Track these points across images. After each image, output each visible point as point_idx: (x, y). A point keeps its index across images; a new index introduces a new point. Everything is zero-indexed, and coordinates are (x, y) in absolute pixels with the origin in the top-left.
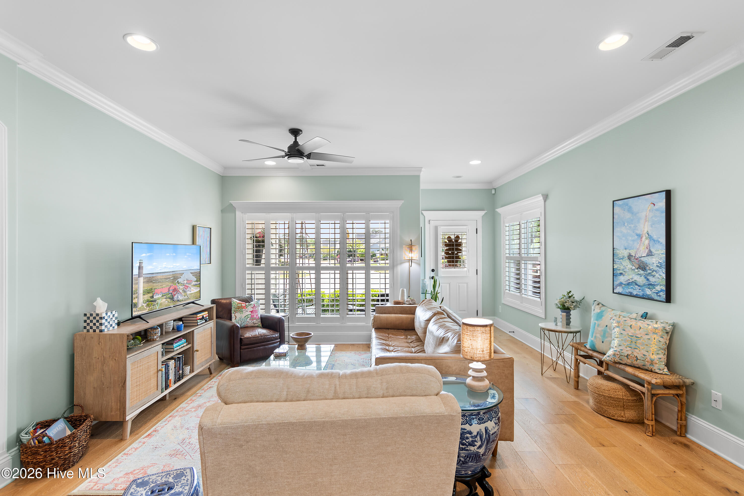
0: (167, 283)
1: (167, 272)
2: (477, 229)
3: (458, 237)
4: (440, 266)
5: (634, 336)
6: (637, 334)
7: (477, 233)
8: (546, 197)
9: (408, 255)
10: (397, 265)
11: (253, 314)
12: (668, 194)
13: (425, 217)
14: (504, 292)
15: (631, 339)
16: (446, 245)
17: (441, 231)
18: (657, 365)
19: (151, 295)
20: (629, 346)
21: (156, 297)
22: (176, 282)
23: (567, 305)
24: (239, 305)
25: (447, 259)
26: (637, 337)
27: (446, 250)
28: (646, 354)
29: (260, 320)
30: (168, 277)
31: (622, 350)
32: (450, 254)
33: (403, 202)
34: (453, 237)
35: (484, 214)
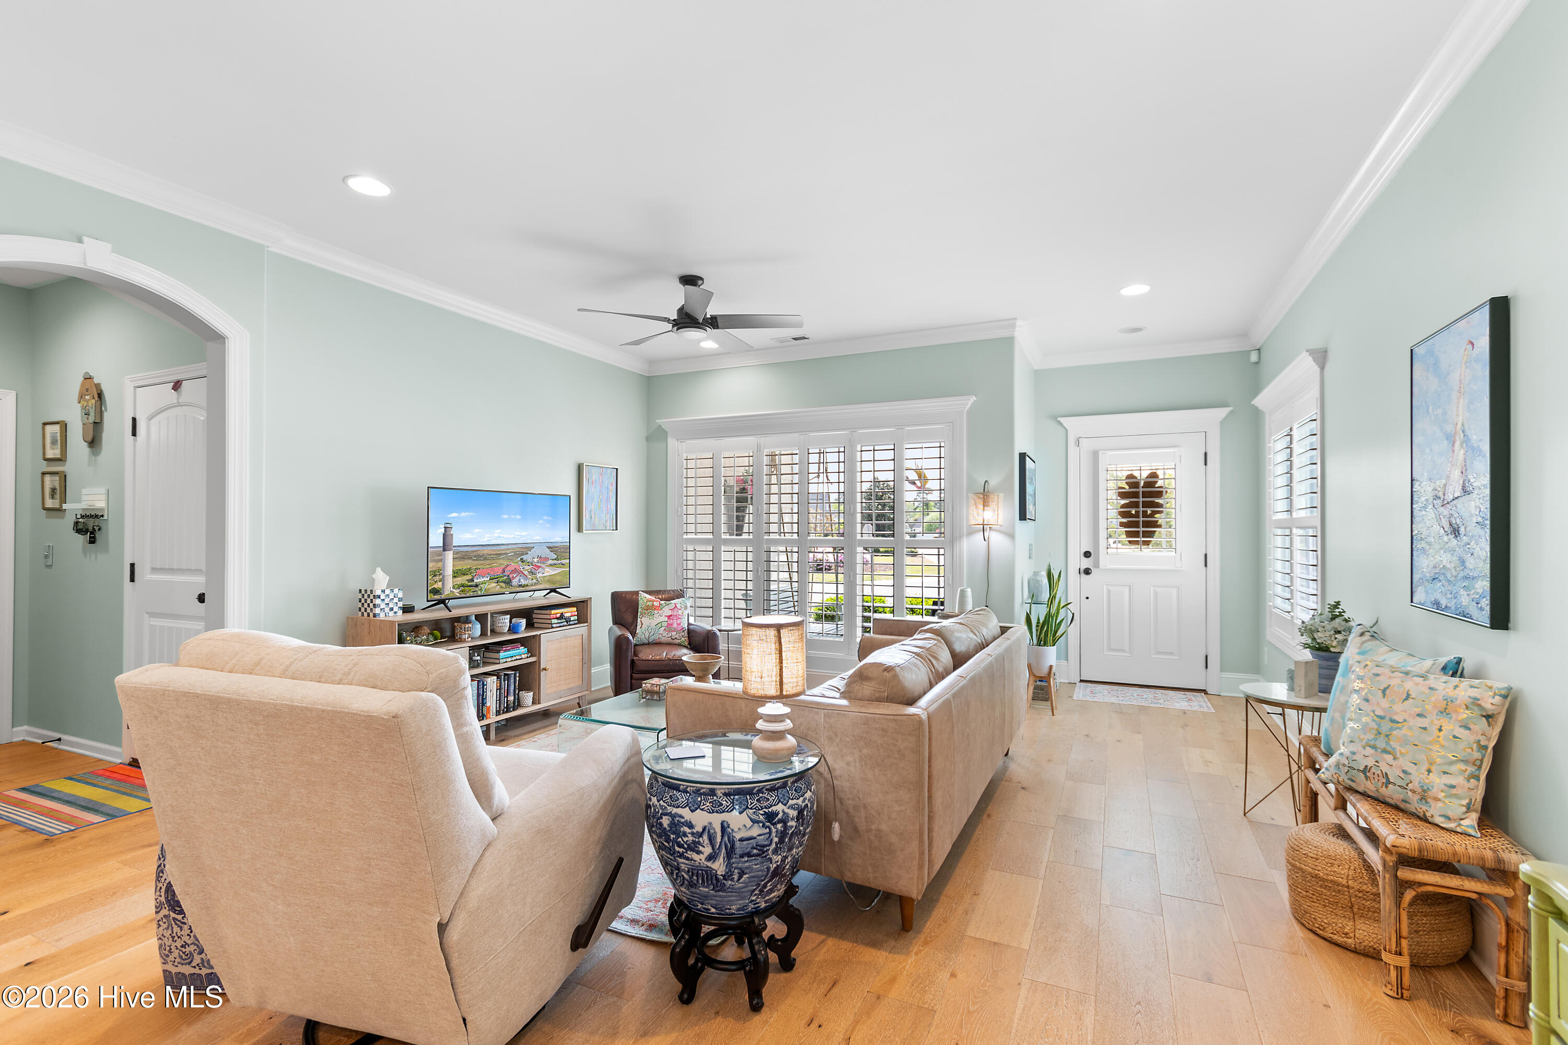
0: (501, 561)
1: (502, 545)
2: (1206, 454)
3: (1154, 475)
4: (1105, 543)
5: (1387, 718)
6: (1396, 713)
7: (1206, 464)
8: (1323, 358)
9: (977, 514)
10: (961, 537)
11: (672, 622)
13: (1067, 430)
14: (1270, 613)
15: (1379, 725)
16: (1122, 495)
17: (1105, 460)
18: (1440, 804)
19: (469, 577)
20: (1372, 743)
21: (479, 580)
22: (519, 559)
23: (1321, 637)
24: (650, 604)
25: (1125, 527)
26: (1393, 721)
27: (1123, 506)
28: (1409, 770)
29: (685, 634)
30: (504, 552)
31: (1354, 753)
32: (1132, 516)
33: (973, 399)
34: (1140, 476)
35: (1224, 415)
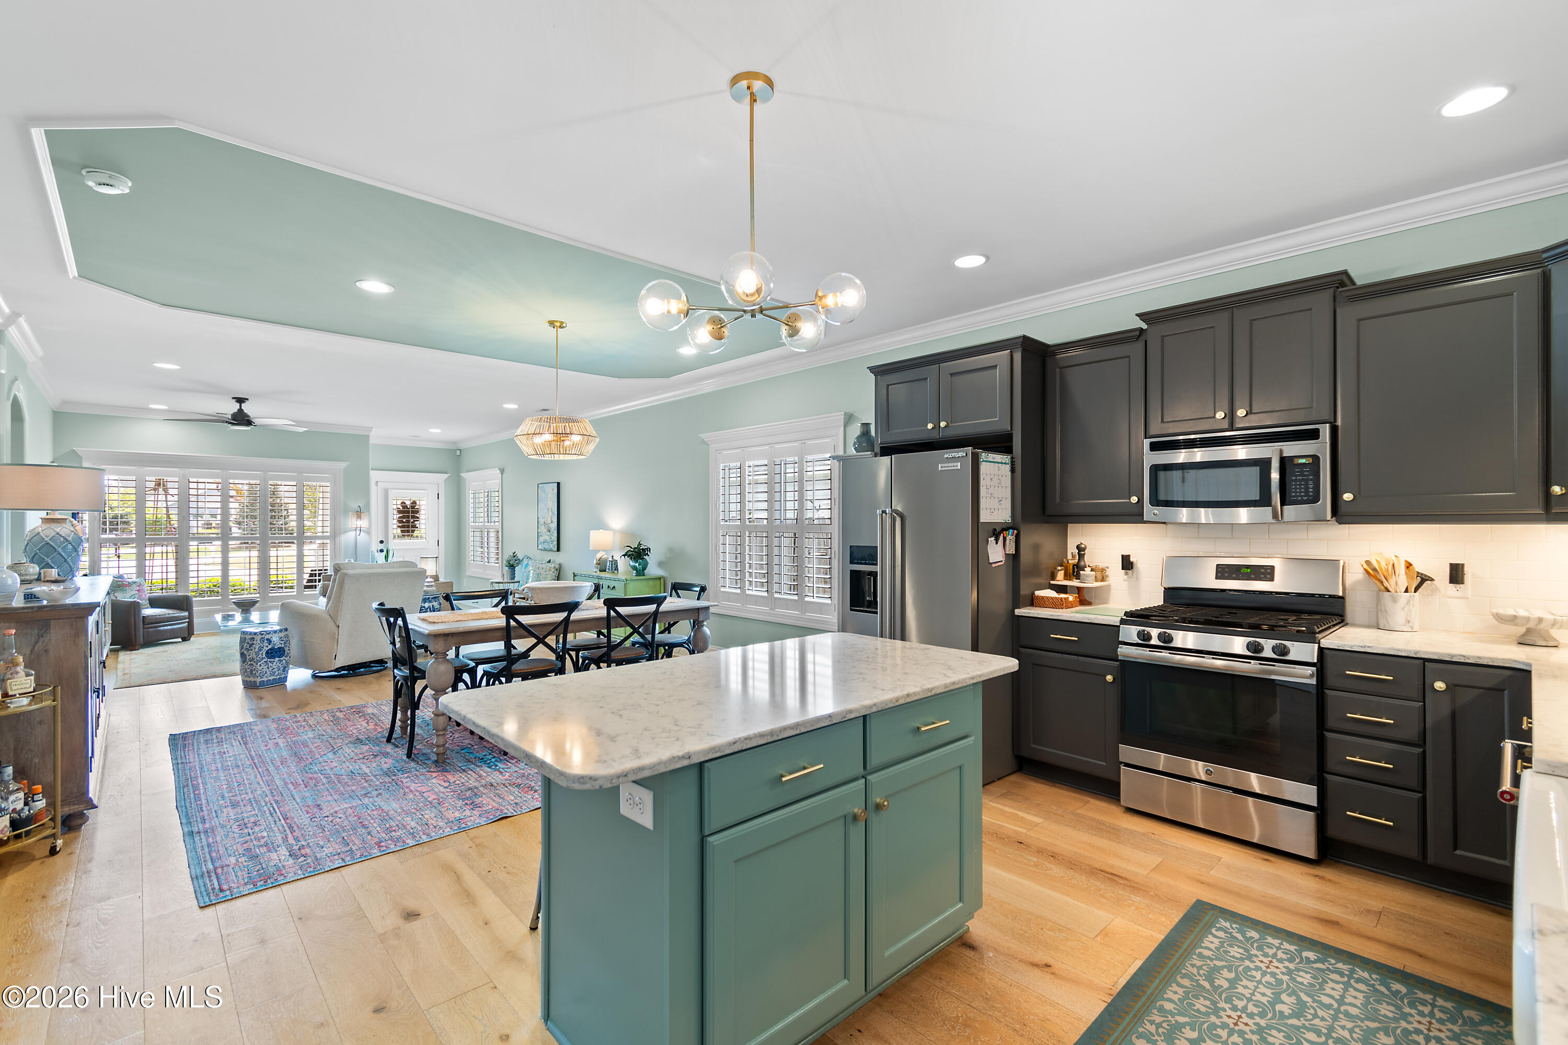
2: (438, 494)
3: (414, 503)
4: (391, 536)
7: (438, 499)
8: (502, 471)
9: (355, 523)
10: (340, 534)
11: (140, 594)
12: (558, 484)
13: (372, 478)
14: (469, 564)
16: (399, 512)
17: (392, 494)
23: (511, 562)
24: (119, 583)
25: (400, 528)
27: (399, 518)
29: (148, 602)
32: (404, 522)
33: (348, 463)
34: (408, 503)
35: (446, 477)
